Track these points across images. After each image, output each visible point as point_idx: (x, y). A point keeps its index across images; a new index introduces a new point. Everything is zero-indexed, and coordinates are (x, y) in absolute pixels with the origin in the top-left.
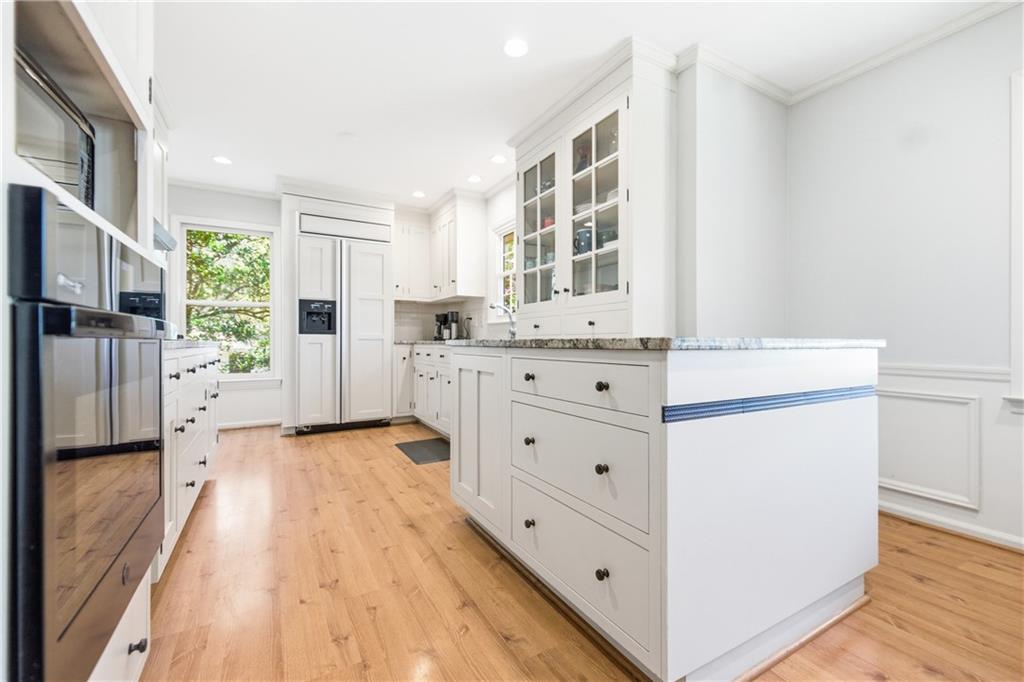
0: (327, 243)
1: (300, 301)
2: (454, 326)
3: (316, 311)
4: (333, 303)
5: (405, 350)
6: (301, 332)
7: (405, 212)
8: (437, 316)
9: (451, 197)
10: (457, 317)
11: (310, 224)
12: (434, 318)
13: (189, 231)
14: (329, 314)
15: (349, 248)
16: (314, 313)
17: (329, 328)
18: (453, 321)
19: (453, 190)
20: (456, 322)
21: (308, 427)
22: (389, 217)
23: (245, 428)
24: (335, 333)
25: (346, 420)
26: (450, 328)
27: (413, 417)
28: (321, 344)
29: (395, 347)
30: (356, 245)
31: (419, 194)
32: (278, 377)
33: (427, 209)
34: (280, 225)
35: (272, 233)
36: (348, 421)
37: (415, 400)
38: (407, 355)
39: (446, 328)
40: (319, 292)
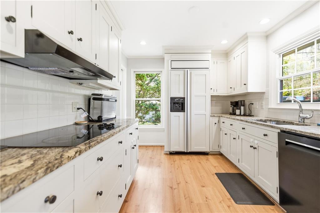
0: (181, 72)
1: (171, 98)
2: (242, 108)
3: (177, 102)
4: (184, 98)
5: (216, 120)
6: (171, 111)
7: (215, 54)
8: (231, 102)
9: (245, 38)
10: (244, 103)
11: (175, 65)
12: (230, 103)
13: (136, 74)
14: (182, 103)
15: (191, 73)
16: (176, 103)
17: (182, 109)
18: (242, 105)
19: (246, 34)
20: (244, 106)
21: (174, 152)
22: (209, 57)
23: (153, 146)
24: (184, 112)
25: (189, 151)
26: (240, 109)
27: (220, 152)
28: (179, 116)
29: (211, 118)
30: (194, 72)
31: (224, 42)
32: (164, 127)
33: (226, 51)
34: (164, 68)
35: (162, 71)
36: (190, 151)
37: (221, 144)
38: (217, 122)
39: (238, 109)
40: (178, 94)
